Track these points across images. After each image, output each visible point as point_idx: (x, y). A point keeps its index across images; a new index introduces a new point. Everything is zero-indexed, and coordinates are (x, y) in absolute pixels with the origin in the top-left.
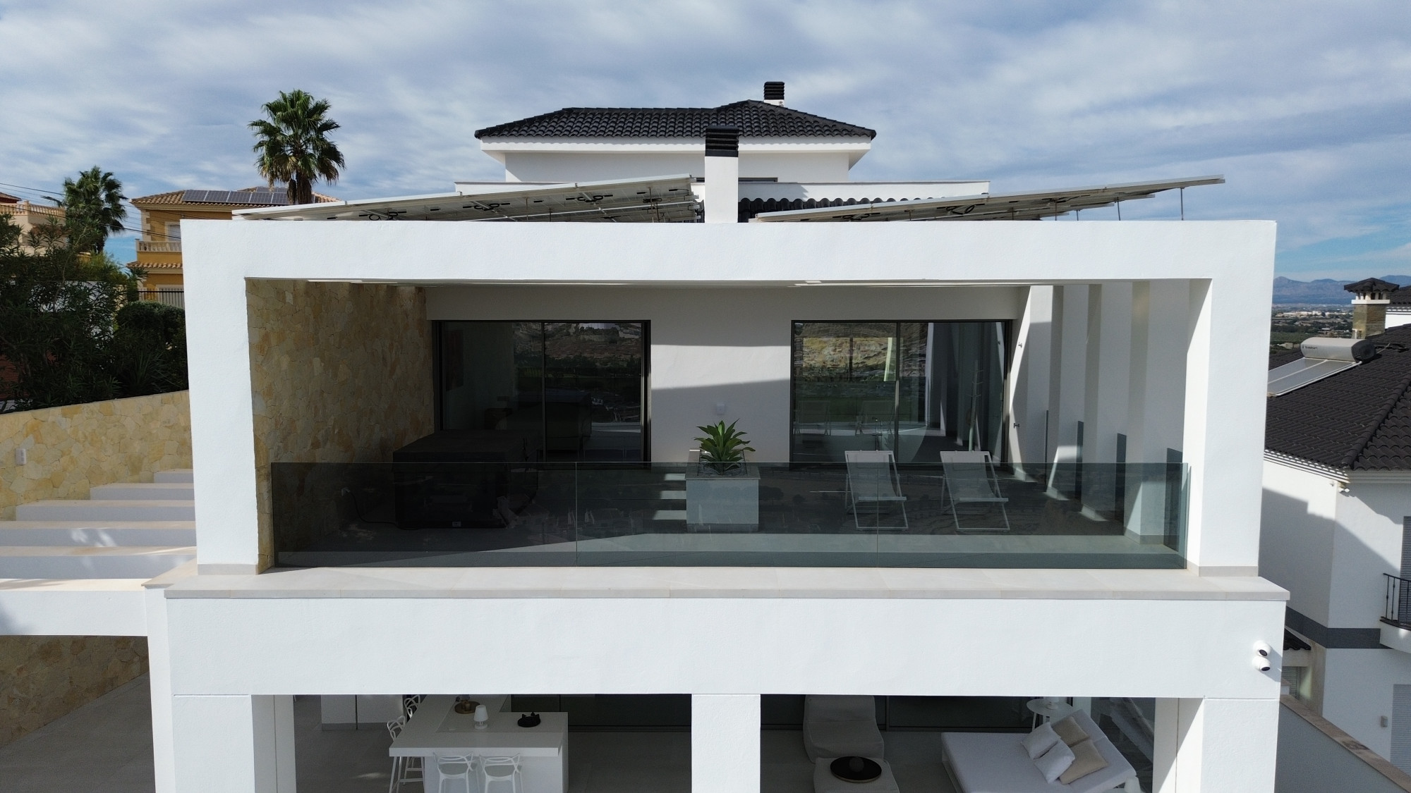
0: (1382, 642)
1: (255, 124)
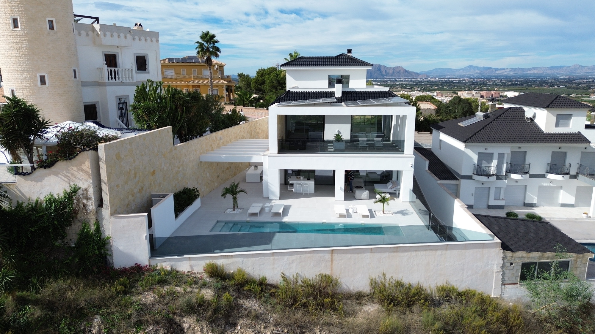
0: (473, 178)
1: (197, 43)
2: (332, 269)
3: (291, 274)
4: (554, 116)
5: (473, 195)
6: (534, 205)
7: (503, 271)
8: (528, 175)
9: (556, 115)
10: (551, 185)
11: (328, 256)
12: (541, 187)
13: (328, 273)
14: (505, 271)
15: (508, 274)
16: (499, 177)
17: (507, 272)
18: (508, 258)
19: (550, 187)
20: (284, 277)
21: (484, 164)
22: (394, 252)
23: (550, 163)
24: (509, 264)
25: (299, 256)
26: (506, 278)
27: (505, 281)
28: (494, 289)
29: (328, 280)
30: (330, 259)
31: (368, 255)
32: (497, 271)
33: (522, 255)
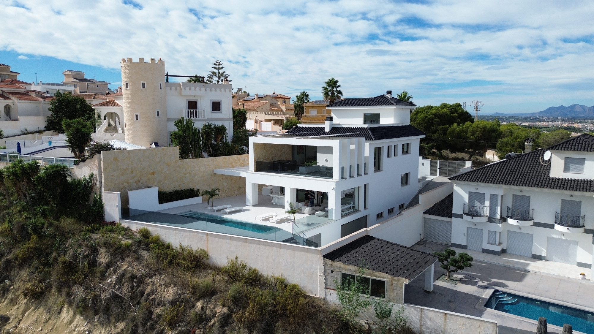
0: (463, 217)
1: (323, 88)
2: (207, 247)
3: (185, 244)
4: (561, 159)
5: (464, 235)
6: (542, 258)
7: (325, 277)
8: (531, 223)
9: (564, 158)
10: (563, 238)
11: (205, 237)
12: (550, 239)
13: (205, 249)
14: (327, 276)
15: (330, 281)
16: (491, 220)
17: (329, 277)
18: (329, 265)
19: (561, 239)
20: (181, 246)
21: (477, 204)
22: (245, 242)
23: (559, 211)
24: (330, 271)
25: (189, 233)
26: (329, 284)
27: (328, 285)
28: (320, 290)
29: (205, 254)
30: (206, 239)
31: (228, 241)
32: (320, 275)
33: (340, 265)
